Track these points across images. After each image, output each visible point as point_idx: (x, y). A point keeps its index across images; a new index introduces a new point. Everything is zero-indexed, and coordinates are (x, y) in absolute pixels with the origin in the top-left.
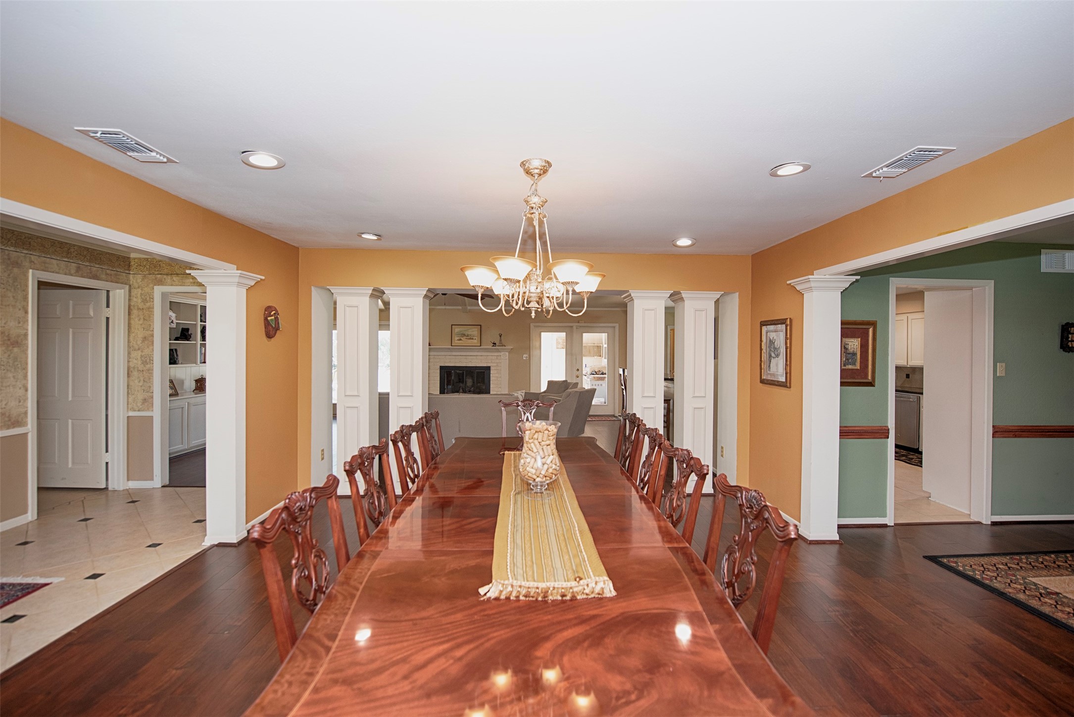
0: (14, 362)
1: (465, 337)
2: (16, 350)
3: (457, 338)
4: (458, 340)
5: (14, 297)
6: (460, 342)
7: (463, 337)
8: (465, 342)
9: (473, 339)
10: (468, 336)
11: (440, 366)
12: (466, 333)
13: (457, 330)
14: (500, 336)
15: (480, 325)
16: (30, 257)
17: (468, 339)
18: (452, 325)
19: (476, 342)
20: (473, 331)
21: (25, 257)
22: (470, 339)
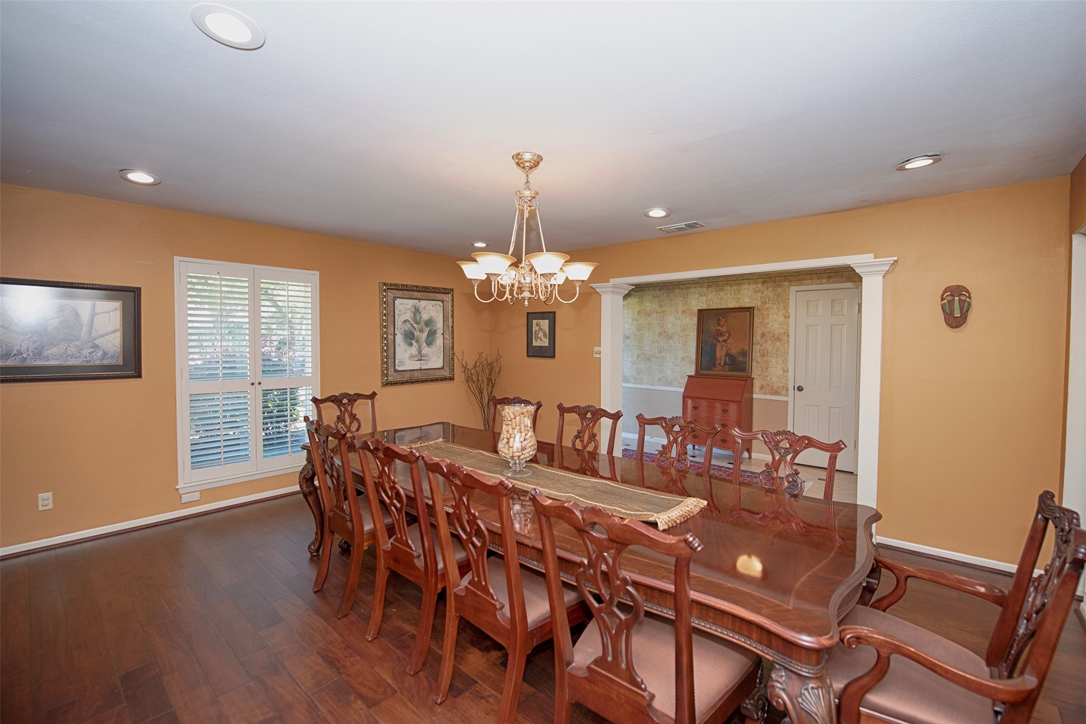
0: (777, 351)
2: (778, 343)
5: (777, 308)
16: (789, 278)
21: (785, 279)
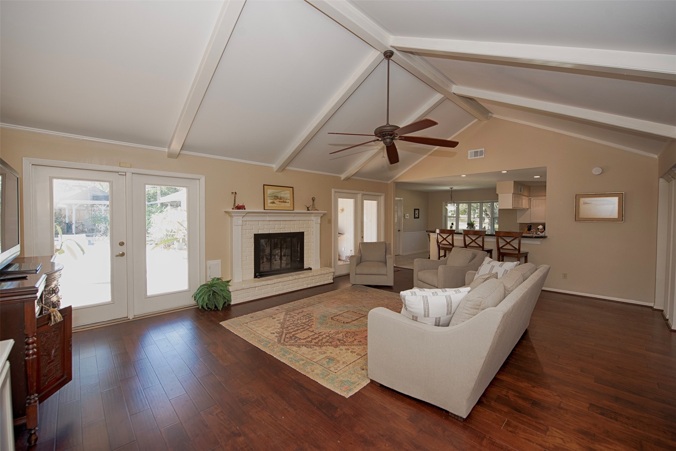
1: (278, 200)
3: (270, 201)
4: (271, 203)
6: (274, 205)
7: (276, 200)
8: (278, 205)
9: (286, 202)
10: (281, 199)
11: (255, 235)
12: (279, 195)
13: (269, 191)
14: (313, 201)
15: (292, 187)
17: (282, 202)
18: (264, 185)
19: (288, 205)
20: (286, 194)
22: (283, 202)
